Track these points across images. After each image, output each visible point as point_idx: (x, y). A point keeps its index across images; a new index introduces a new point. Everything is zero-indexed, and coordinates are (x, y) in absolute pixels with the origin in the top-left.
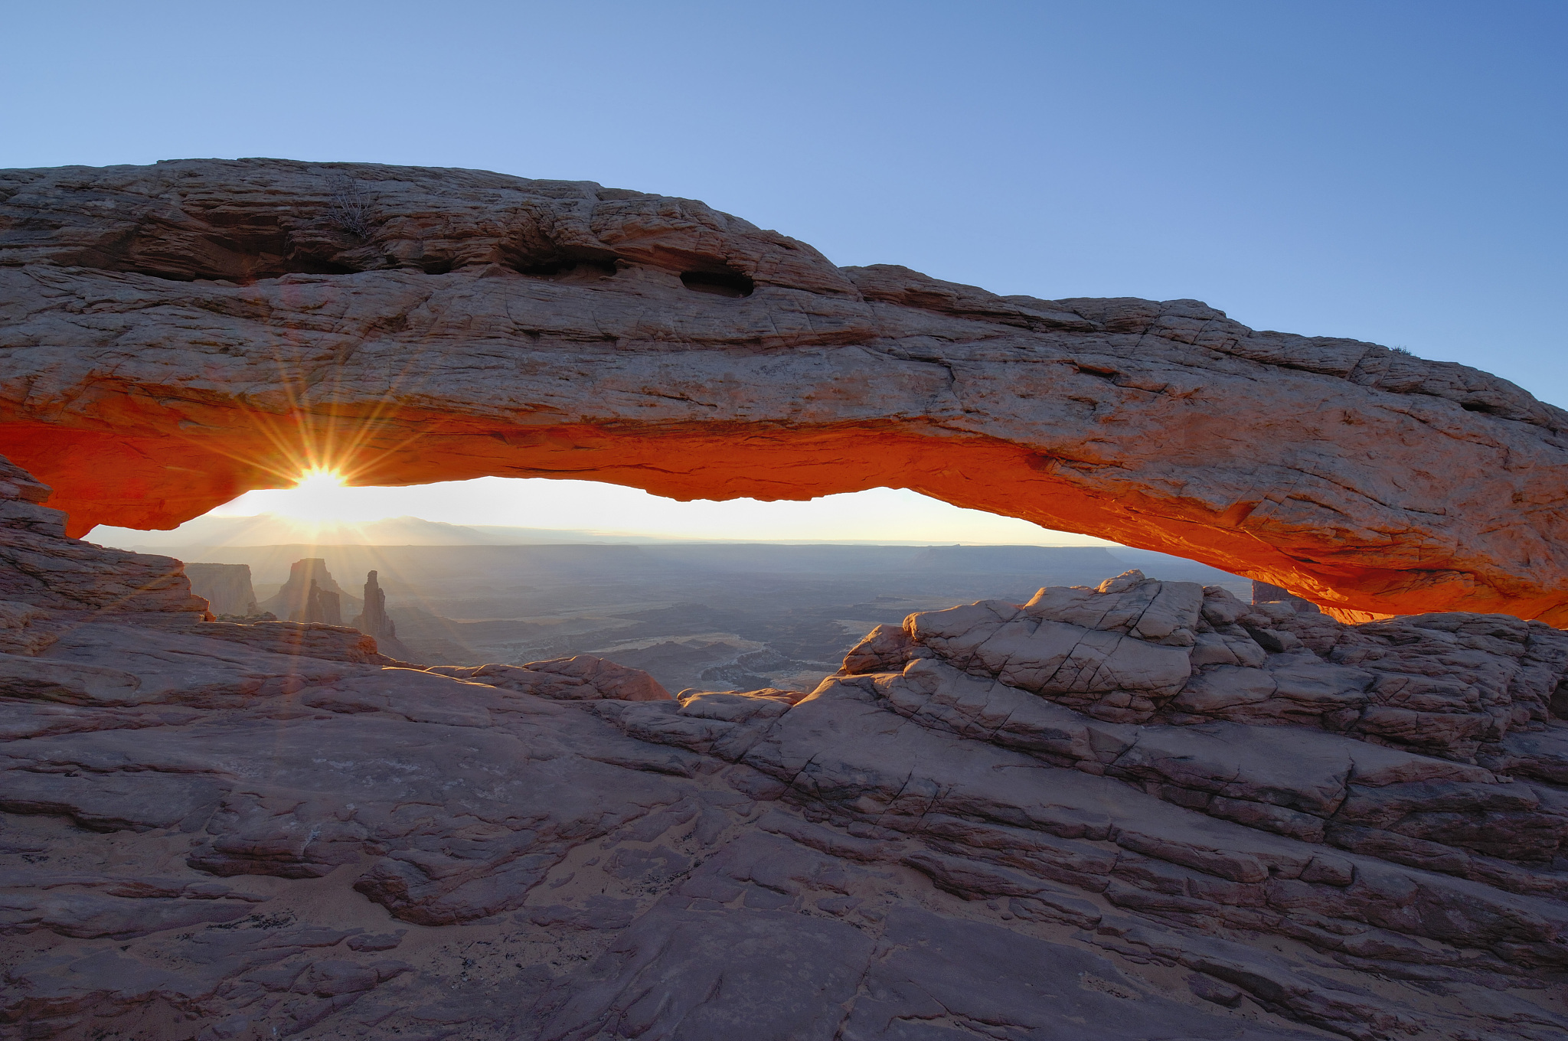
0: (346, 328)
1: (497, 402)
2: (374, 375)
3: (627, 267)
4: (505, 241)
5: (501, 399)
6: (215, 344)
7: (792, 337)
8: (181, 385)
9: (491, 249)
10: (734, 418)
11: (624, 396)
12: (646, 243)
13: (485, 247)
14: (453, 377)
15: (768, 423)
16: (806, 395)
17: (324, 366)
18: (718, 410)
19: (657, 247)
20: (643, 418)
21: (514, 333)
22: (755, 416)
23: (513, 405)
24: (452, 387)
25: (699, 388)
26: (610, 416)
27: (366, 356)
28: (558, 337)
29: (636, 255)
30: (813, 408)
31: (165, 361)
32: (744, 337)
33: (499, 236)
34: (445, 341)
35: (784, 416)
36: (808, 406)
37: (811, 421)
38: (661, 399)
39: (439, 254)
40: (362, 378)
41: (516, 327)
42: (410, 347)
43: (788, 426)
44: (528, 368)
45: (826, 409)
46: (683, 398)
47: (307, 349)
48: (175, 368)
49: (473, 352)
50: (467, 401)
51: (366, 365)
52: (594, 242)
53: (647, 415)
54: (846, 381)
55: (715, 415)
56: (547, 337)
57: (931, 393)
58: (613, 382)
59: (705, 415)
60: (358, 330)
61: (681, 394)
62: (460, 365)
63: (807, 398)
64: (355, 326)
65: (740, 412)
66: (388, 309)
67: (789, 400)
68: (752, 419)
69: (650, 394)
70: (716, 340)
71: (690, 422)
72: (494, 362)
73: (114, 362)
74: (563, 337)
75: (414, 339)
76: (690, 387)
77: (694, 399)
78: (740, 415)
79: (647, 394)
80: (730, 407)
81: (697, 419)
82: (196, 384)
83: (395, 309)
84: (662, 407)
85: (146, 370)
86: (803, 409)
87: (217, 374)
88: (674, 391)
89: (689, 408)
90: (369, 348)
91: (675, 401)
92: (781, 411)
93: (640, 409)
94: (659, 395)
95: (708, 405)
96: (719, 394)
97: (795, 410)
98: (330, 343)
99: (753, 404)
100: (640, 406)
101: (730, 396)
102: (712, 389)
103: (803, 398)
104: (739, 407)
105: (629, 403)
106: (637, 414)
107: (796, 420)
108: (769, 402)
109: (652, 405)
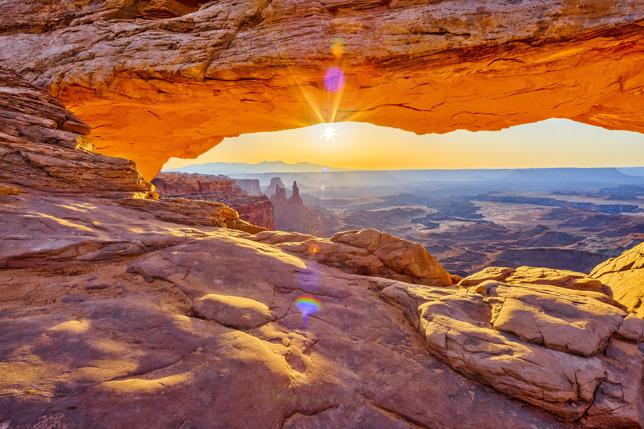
0: (228, 25)
1: (311, 55)
2: (242, 50)
6: (166, 45)
8: (152, 69)
10: (485, 42)
11: (396, 38)
14: (284, 43)
15: (515, 44)
16: (554, 13)
17: (218, 50)
18: (471, 38)
20: (410, 53)
21: (322, 12)
22: (504, 37)
23: (320, 56)
24: (283, 49)
25: (455, 21)
26: (385, 54)
27: (238, 40)
30: (559, 24)
31: (144, 57)
34: (281, 24)
35: (531, 34)
36: (555, 22)
37: (556, 36)
38: (424, 36)
40: (237, 53)
41: (323, 7)
42: (262, 31)
43: (534, 43)
44: (330, 30)
45: (572, 23)
46: (442, 32)
47: (209, 41)
48: (149, 60)
49: (297, 26)
50: (293, 57)
51: (238, 45)
53: (413, 49)
55: (469, 42)
56: (342, 10)
58: (388, 28)
59: (460, 43)
60: (235, 25)
61: (440, 30)
62: (288, 36)
63: (554, 15)
64: (233, 23)
65: (490, 36)
66: (250, 10)
67: (536, 20)
68: (500, 42)
69: (416, 33)
71: (447, 50)
72: (309, 29)
73: (122, 61)
74: (353, 8)
75: (264, 26)
76: (448, 22)
77: (451, 32)
78: (490, 39)
79: (414, 34)
80: (481, 34)
81: (453, 47)
82: (158, 68)
83: (255, 10)
84: (425, 42)
85: (136, 63)
86: (550, 26)
87: (167, 61)
88: (435, 27)
89: (447, 39)
90: (240, 35)
91: (435, 36)
92: (528, 31)
93: (408, 46)
94: (423, 33)
95: (463, 35)
96: (472, 24)
97: (542, 28)
98: (220, 35)
99: (502, 29)
100: (408, 44)
101: (482, 24)
102: (466, 21)
103: (550, 16)
104: (490, 33)
105: (400, 42)
106: (406, 50)
107: (543, 37)
108: (517, 25)
109: (417, 42)
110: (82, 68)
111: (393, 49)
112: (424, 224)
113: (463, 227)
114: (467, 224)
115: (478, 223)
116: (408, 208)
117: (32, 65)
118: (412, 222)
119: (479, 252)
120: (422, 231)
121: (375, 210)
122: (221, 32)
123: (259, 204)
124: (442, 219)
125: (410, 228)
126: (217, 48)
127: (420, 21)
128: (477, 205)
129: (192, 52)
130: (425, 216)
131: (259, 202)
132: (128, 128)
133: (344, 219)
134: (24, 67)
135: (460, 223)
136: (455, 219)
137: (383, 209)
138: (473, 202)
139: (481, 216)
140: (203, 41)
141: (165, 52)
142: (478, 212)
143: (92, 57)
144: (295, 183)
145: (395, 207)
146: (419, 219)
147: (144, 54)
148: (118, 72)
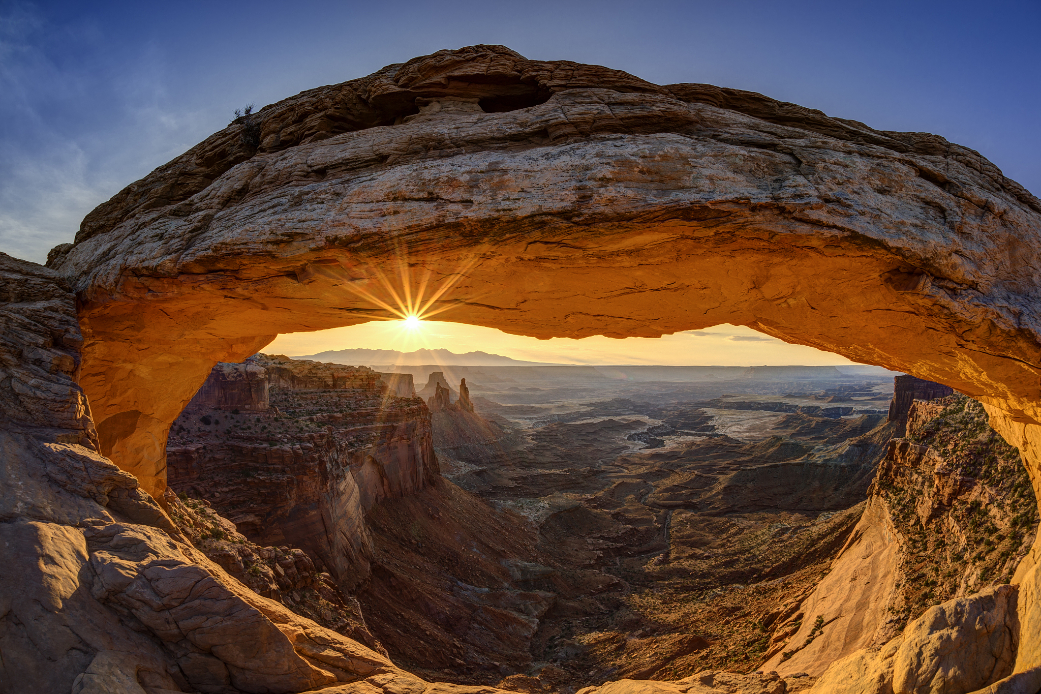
1: (263, 237)
2: (210, 235)
3: (426, 104)
4: (330, 111)
5: (264, 234)
7: (586, 122)
9: (319, 121)
10: (496, 215)
11: (368, 207)
12: (440, 78)
13: (313, 121)
14: (245, 222)
15: (545, 218)
16: (600, 175)
18: (474, 207)
19: (450, 79)
20: (385, 229)
21: (307, 175)
22: (525, 208)
23: (272, 238)
24: (240, 230)
25: (452, 182)
26: (350, 232)
27: (213, 221)
28: (339, 169)
29: (431, 89)
30: (610, 192)
32: (528, 130)
33: (326, 108)
35: (567, 204)
36: (602, 190)
37: (608, 210)
38: (405, 204)
40: (205, 239)
41: (310, 170)
42: (239, 207)
43: (575, 219)
45: (630, 193)
46: (432, 198)
49: (269, 198)
51: (210, 228)
52: (396, 89)
53: (389, 224)
54: (657, 158)
55: (472, 214)
56: (330, 171)
57: (775, 178)
58: (360, 193)
59: (456, 214)
60: (219, 203)
61: (430, 193)
62: (255, 212)
63: (601, 179)
64: (218, 201)
65: (505, 205)
66: (239, 184)
67: (574, 184)
68: (520, 214)
69: (395, 199)
70: (493, 138)
71: (438, 226)
74: (343, 168)
75: (244, 201)
76: (440, 183)
77: (444, 197)
78: (504, 210)
79: (393, 200)
80: (490, 201)
81: (446, 221)
83: (244, 182)
84: (406, 213)
86: (595, 196)
88: (422, 191)
89: (437, 209)
90: (218, 215)
91: (422, 203)
92: (562, 200)
93: (381, 219)
94: (405, 199)
95: (461, 202)
96: (476, 186)
97: (584, 197)
99: (523, 195)
100: (383, 216)
101: (492, 187)
102: (468, 182)
103: (595, 180)
104: (504, 200)
105: (372, 214)
106: (377, 226)
107: (586, 211)
108: (545, 189)
109: (396, 213)
111: (360, 224)
112: (645, 441)
113: (693, 443)
114: (698, 440)
115: (711, 437)
116: (623, 419)
118: (628, 439)
119: (710, 475)
120: (642, 451)
121: (578, 423)
123: (410, 410)
124: (668, 434)
125: (626, 448)
126: (194, 234)
127: (403, 181)
128: (709, 414)
130: (645, 431)
131: (412, 407)
133: (533, 435)
135: (690, 439)
136: (684, 434)
137: (589, 421)
138: (705, 409)
139: (713, 428)
142: (710, 423)
144: (463, 380)
145: (606, 418)
146: (638, 435)
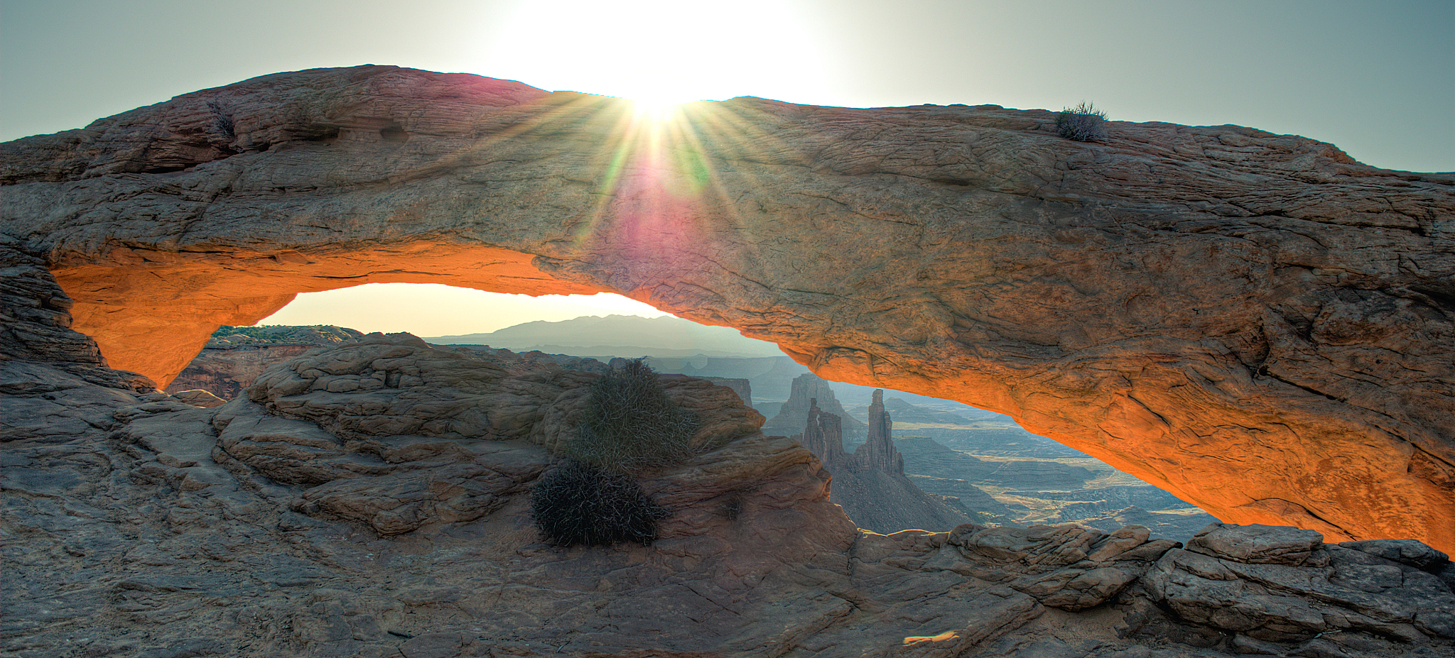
0: (203, 197)
2: (206, 226)
3: (348, 132)
7: (406, 175)
9: (279, 133)
11: (301, 229)
13: (275, 133)
21: (272, 190)
25: (335, 219)
27: (207, 214)
28: (291, 190)
32: (378, 178)
37: (390, 238)
39: (260, 140)
41: (274, 186)
42: (226, 206)
46: (327, 227)
47: (184, 213)
51: (206, 220)
52: (324, 121)
54: (415, 205)
56: (287, 191)
58: (296, 220)
60: (209, 198)
61: (326, 224)
64: (207, 196)
66: (222, 183)
69: (312, 226)
71: (330, 244)
72: (253, 212)
73: (113, 230)
75: (230, 200)
82: (142, 240)
83: (227, 182)
85: (123, 234)
87: (148, 232)
90: (212, 208)
98: (193, 209)
110: (80, 234)
117: (38, 228)
122: (194, 204)
126: (190, 221)
129: (169, 225)
132: (130, 291)
134: (32, 230)
140: (179, 214)
141: (148, 223)
143: (91, 222)
147: (131, 224)
148: (109, 242)
